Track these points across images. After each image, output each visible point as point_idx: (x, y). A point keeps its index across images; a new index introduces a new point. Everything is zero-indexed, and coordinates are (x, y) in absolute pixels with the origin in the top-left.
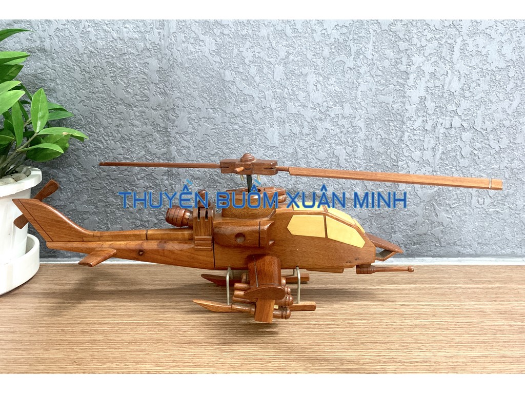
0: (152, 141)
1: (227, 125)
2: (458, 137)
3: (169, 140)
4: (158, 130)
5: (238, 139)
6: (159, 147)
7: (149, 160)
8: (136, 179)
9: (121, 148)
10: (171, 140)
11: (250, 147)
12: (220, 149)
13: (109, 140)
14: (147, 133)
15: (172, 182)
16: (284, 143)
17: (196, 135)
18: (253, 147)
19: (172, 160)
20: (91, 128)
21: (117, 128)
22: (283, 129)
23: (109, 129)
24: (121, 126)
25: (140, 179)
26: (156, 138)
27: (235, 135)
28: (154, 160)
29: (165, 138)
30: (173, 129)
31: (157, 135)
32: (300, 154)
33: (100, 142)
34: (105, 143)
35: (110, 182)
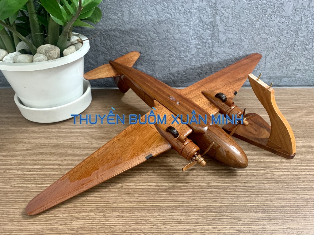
3: (216, 12)
4: (210, 5)
5: (263, 11)
6: (209, 17)
7: (200, 26)
8: (190, 39)
9: (183, 18)
10: (218, 12)
11: (271, 17)
12: (250, 18)
13: (176, 12)
14: (202, 8)
15: (213, 41)
16: (295, 13)
17: (235, 8)
18: (273, 16)
19: (216, 26)
20: (164, 4)
21: (182, 4)
22: (297, 3)
23: (177, 5)
24: (185, 2)
25: (193, 39)
26: (208, 11)
27: (262, 8)
28: (204, 26)
29: (214, 11)
30: (220, 4)
31: (208, 9)
32: (303, 21)
33: (170, 14)
34: (173, 15)
35: (173, 41)
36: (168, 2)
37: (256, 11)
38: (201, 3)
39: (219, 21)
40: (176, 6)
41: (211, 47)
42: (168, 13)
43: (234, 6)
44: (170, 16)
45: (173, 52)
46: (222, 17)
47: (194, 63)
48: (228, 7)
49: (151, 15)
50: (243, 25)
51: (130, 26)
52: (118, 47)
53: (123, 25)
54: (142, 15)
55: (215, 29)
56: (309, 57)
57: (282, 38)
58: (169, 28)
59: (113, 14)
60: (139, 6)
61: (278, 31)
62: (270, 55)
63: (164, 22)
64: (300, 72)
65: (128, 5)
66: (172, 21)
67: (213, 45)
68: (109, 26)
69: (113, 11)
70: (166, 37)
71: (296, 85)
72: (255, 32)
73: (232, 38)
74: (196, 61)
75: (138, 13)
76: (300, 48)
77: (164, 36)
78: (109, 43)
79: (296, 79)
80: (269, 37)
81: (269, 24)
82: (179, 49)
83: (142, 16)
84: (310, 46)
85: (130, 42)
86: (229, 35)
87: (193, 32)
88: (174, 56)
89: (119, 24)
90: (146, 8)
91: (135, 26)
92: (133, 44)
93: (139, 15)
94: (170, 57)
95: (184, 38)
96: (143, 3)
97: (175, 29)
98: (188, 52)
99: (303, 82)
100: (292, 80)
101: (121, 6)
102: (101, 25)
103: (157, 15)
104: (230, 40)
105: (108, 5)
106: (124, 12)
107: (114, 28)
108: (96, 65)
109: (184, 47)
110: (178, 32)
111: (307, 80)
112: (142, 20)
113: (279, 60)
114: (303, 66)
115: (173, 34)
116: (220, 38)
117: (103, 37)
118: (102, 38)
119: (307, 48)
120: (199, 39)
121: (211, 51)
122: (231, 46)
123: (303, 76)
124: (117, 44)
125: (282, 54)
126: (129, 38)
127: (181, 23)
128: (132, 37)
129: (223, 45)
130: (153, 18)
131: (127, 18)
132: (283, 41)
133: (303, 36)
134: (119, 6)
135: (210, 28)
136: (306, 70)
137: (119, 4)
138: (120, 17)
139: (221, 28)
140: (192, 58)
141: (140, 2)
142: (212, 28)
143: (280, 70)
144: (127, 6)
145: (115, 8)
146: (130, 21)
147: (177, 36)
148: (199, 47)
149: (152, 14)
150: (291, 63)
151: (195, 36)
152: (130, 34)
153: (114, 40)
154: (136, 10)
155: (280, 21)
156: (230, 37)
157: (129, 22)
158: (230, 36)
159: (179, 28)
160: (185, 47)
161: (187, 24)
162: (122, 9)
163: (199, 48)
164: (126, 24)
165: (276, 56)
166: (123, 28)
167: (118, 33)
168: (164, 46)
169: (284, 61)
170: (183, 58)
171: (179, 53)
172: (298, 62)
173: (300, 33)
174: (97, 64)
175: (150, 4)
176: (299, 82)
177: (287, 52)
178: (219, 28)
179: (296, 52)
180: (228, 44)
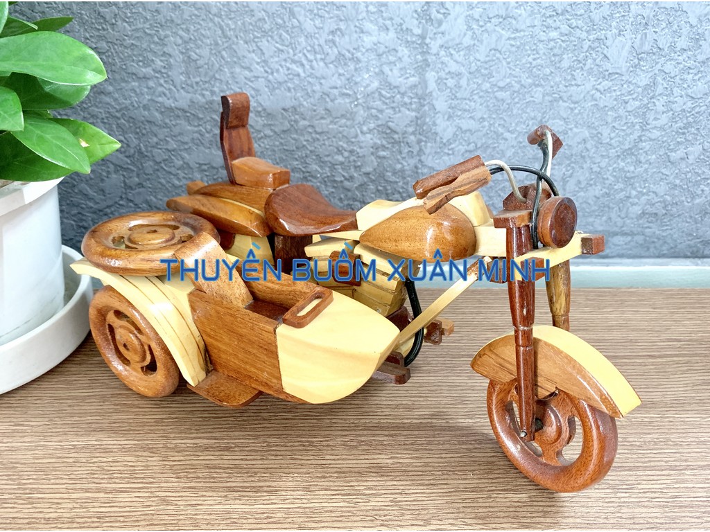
0: (394, 62)
1: (537, 30)
3: (426, 60)
4: (408, 42)
5: (553, 59)
6: (407, 73)
7: (384, 97)
8: (359, 132)
9: (336, 75)
10: (430, 60)
11: (573, 75)
12: (517, 77)
13: (316, 59)
14: (386, 47)
15: (421, 137)
16: (636, 66)
17: (477, 50)
18: (578, 74)
19: (427, 98)
20: (283, 37)
21: (331, 37)
22: (641, 39)
23: (317, 39)
24: (339, 33)
25: (367, 133)
26: (403, 56)
27: (549, 51)
28: (394, 97)
29: (419, 57)
30: (435, 39)
31: (404, 51)
32: (660, 87)
33: (298, 64)
34: (308, 67)
35: (312, 138)
36: (292, 32)
37: (534, 59)
38: (383, 34)
39: (434, 84)
40: (317, 43)
41: (415, 153)
42: (294, 62)
43: (474, 45)
44: (300, 70)
45: (315, 167)
46: (442, 74)
48: (458, 46)
49: (248, 65)
50: (500, 95)
51: (189, 96)
52: (159, 151)
53: (170, 93)
54: (221, 66)
55: (424, 106)
56: (678, 182)
57: (606, 132)
58: (300, 101)
59: (140, 61)
60: (213, 42)
61: (593, 113)
62: (575, 174)
63: (284, 85)
64: (657, 220)
65: (181, 37)
66: (306, 84)
67: (421, 150)
68: (132, 95)
69: (140, 55)
70: (292, 126)
71: (647, 254)
72: (532, 114)
73: (470, 130)
74: (378, 190)
75: (209, 59)
76: (654, 157)
77: (286, 123)
78: (134, 140)
79: (645, 240)
80: (571, 129)
81: (569, 94)
83: (221, 68)
84: (680, 153)
85: (193, 139)
86: (463, 121)
87: (366, 115)
88: (316, 177)
89: (160, 89)
90: (234, 46)
91: (203, 95)
92: (202, 144)
93: (212, 66)
94: (308, 181)
95: (341, 129)
96: (223, 32)
97: (315, 105)
98: (356, 167)
99: (664, 248)
100: (637, 243)
101: (162, 40)
102: (110, 93)
103: (263, 67)
104: (468, 134)
105: (127, 36)
106: (170, 55)
107: (145, 102)
108: (101, 199)
109: (342, 154)
110: (323, 112)
111: (676, 241)
112: (223, 79)
113: (599, 187)
114: (663, 205)
115: (312, 117)
116: (439, 129)
117: (118, 124)
118: (114, 126)
119: (672, 159)
120: (383, 132)
121: (415, 163)
122: (470, 151)
123: (663, 231)
124: (157, 143)
125: (606, 174)
126: (189, 128)
127: (331, 88)
128: (196, 124)
129: (449, 150)
130: (252, 74)
131: (181, 74)
132: (608, 140)
133: (660, 127)
134: (156, 39)
135: (411, 103)
136: (672, 215)
137: (155, 34)
138: (160, 71)
139: (441, 104)
140: (365, 183)
141: (215, 31)
142: (415, 102)
143: (603, 216)
144: (180, 41)
145: (144, 46)
146: (189, 82)
147: (322, 124)
148: (382, 153)
149: (251, 64)
150: (632, 196)
151: (372, 126)
152: (192, 117)
153: (147, 132)
154: (205, 52)
155: (596, 87)
156: (464, 128)
157: (187, 85)
158: (467, 124)
159: (327, 102)
160: (346, 154)
161: (348, 91)
162: (165, 49)
163: (384, 157)
164: (178, 90)
165: (592, 179)
166: (171, 100)
167: (157, 114)
168: (287, 150)
169: (612, 192)
170: (342, 182)
172: (651, 193)
173: (652, 118)
174: (103, 197)
175: (242, 35)
176: (655, 247)
177: (621, 167)
178: (434, 102)
179: (643, 169)
180: (461, 147)
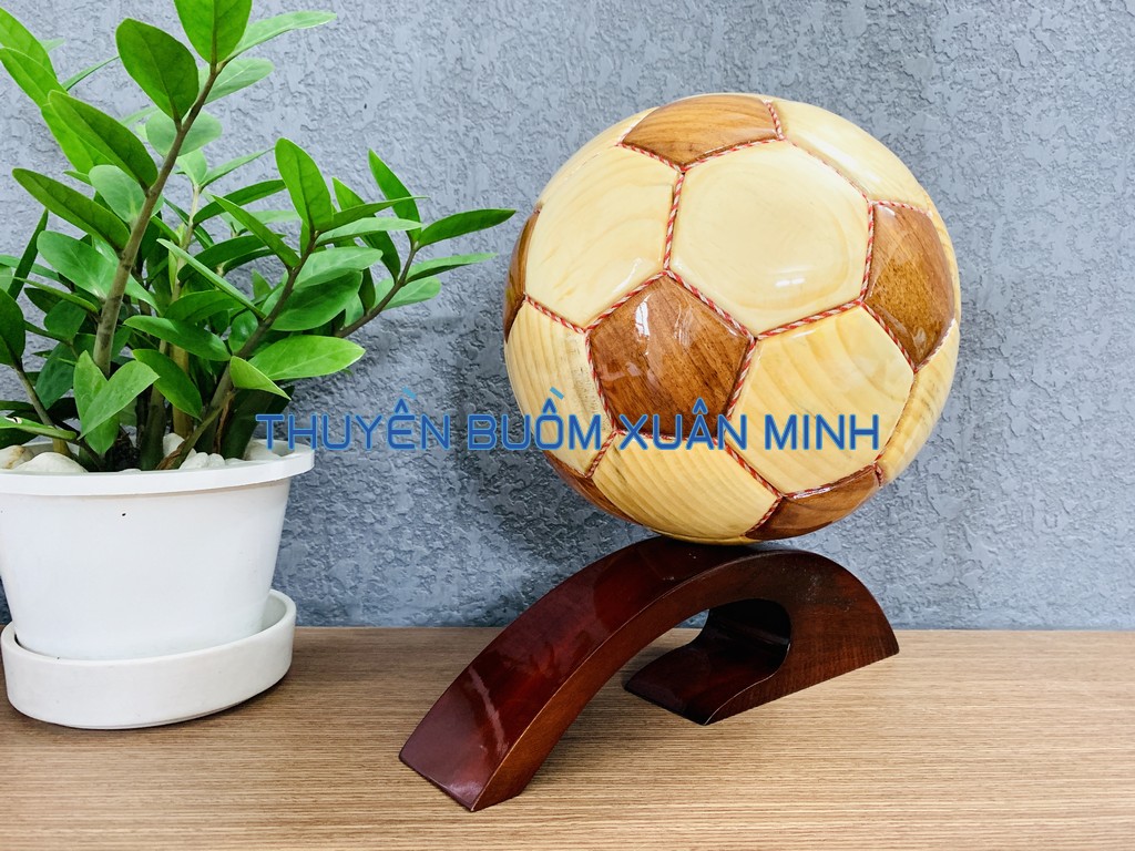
2: (1005, 398)
47: (410, 542)
82: (358, 496)
171: (360, 511)
